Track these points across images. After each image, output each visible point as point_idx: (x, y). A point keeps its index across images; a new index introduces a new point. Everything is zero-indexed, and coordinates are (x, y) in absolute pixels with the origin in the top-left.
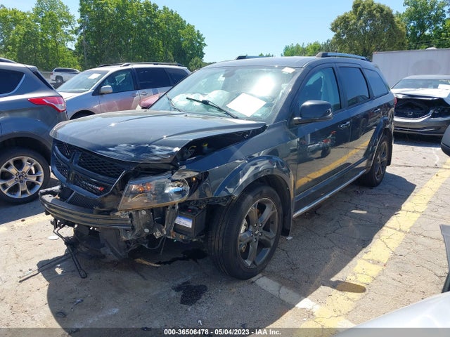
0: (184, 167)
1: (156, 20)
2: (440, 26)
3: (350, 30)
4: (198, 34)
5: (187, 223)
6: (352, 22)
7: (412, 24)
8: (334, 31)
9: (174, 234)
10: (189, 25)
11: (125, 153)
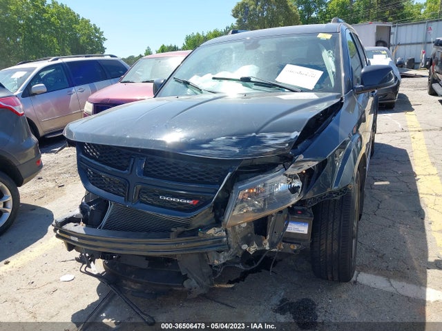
0: (301, 157)
1: (46, 16)
2: (324, 8)
3: (251, 16)
4: (95, 29)
5: (302, 229)
6: (252, 7)
7: (300, 8)
8: (235, 17)
9: (282, 246)
10: (83, 19)
11: (226, 148)
